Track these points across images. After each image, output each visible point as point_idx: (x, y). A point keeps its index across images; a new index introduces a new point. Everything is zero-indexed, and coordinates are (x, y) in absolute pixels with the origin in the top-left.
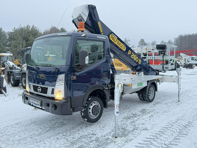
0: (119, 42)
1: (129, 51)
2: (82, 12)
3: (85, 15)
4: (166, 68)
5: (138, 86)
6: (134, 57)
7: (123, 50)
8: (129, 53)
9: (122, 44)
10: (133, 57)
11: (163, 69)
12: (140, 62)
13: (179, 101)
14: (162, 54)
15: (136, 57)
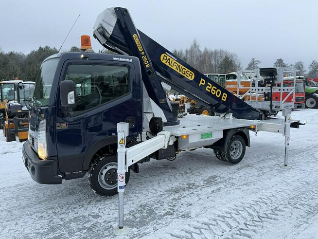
0: (181, 66)
1: (202, 80)
2: (103, 20)
3: (110, 25)
4: (276, 107)
5: (202, 138)
6: (212, 90)
7: (190, 78)
8: (201, 83)
9: (187, 70)
10: (210, 90)
11: (271, 108)
12: (225, 97)
13: (286, 165)
14: (269, 83)
15: (216, 90)
